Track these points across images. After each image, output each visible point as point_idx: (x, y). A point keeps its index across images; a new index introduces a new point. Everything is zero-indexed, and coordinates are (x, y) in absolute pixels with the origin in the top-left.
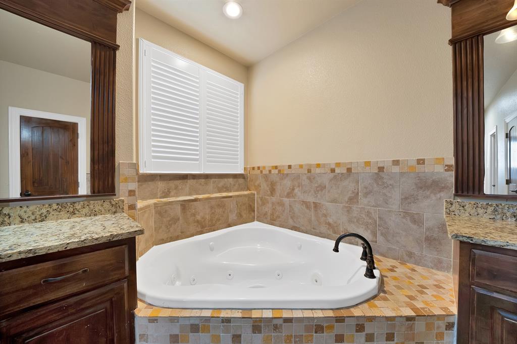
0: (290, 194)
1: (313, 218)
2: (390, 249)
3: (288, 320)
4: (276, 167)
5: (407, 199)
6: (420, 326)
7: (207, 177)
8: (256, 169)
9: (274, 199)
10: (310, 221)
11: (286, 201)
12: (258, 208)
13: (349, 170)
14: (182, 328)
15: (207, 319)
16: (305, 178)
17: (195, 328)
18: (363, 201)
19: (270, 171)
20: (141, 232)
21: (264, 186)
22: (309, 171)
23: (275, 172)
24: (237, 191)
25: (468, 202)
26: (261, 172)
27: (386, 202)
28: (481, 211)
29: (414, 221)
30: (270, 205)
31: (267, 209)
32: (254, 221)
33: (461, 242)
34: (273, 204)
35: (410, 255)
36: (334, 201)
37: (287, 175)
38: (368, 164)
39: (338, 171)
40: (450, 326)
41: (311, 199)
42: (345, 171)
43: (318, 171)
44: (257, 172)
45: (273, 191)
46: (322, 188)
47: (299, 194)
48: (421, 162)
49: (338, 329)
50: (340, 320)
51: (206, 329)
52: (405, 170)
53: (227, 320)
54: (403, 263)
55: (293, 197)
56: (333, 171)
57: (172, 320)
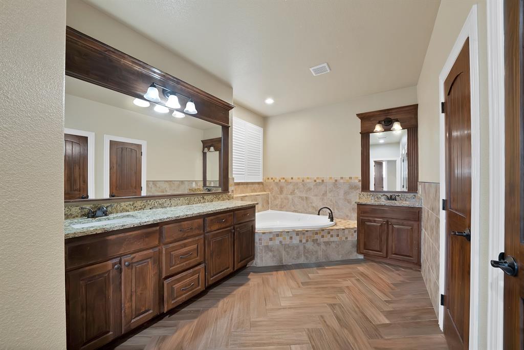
0: (292, 193)
1: (305, 205)
2: (340, 215)
3: (307, 231)
4: (284, 178)
5: (346, 193)
6: (346, 232)
7: (247, 184)
8: (270, 179)
9: (282, 196)
10: (304, 206)
11: (290, 197)
12: (271, 202)
13: (323, 181)
14: (274, 235)
15: (282, 232)
16: (301, 184)
17: (278, 235)
18: (329, 195)
19: (280, 181)
20: (257, 204)
21: (276, 189)
22: (303, 181)
23: (283, 181)
24: (259, 192)
25: (365, 193)
26: (274, 181)
27: (338, 195)
28: (369, 197)
29: (348, 202)
30: (280, 200)
31: (277, 202)
32: (268, 209)
33: (358, 204)
34: (281, 199)
35: (347, 216)
36: (316, 196)
37: (291, 183)
38: (331, 178)
39: (317, 181)
40: (355, 232)
41: (304, 195)
42: (321, 181)
43: (308, 181)
44: (271, 181)
45: (281, 192)
46: (310, 189)
47: (297, 193)
48: (350, 178)
49: (322, 233)
50: (323, 230)
51: (281, 235)
52: (345, 181)
53: (288, 232)
54: (345, 219)
55: (294, 194)
56: (315, 181)
57: (270, 233)
